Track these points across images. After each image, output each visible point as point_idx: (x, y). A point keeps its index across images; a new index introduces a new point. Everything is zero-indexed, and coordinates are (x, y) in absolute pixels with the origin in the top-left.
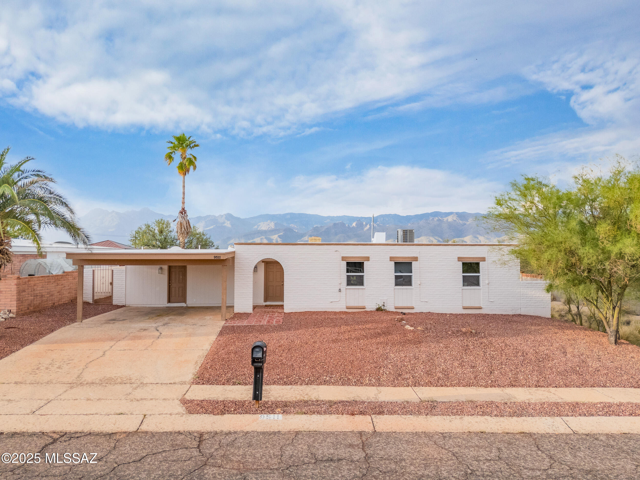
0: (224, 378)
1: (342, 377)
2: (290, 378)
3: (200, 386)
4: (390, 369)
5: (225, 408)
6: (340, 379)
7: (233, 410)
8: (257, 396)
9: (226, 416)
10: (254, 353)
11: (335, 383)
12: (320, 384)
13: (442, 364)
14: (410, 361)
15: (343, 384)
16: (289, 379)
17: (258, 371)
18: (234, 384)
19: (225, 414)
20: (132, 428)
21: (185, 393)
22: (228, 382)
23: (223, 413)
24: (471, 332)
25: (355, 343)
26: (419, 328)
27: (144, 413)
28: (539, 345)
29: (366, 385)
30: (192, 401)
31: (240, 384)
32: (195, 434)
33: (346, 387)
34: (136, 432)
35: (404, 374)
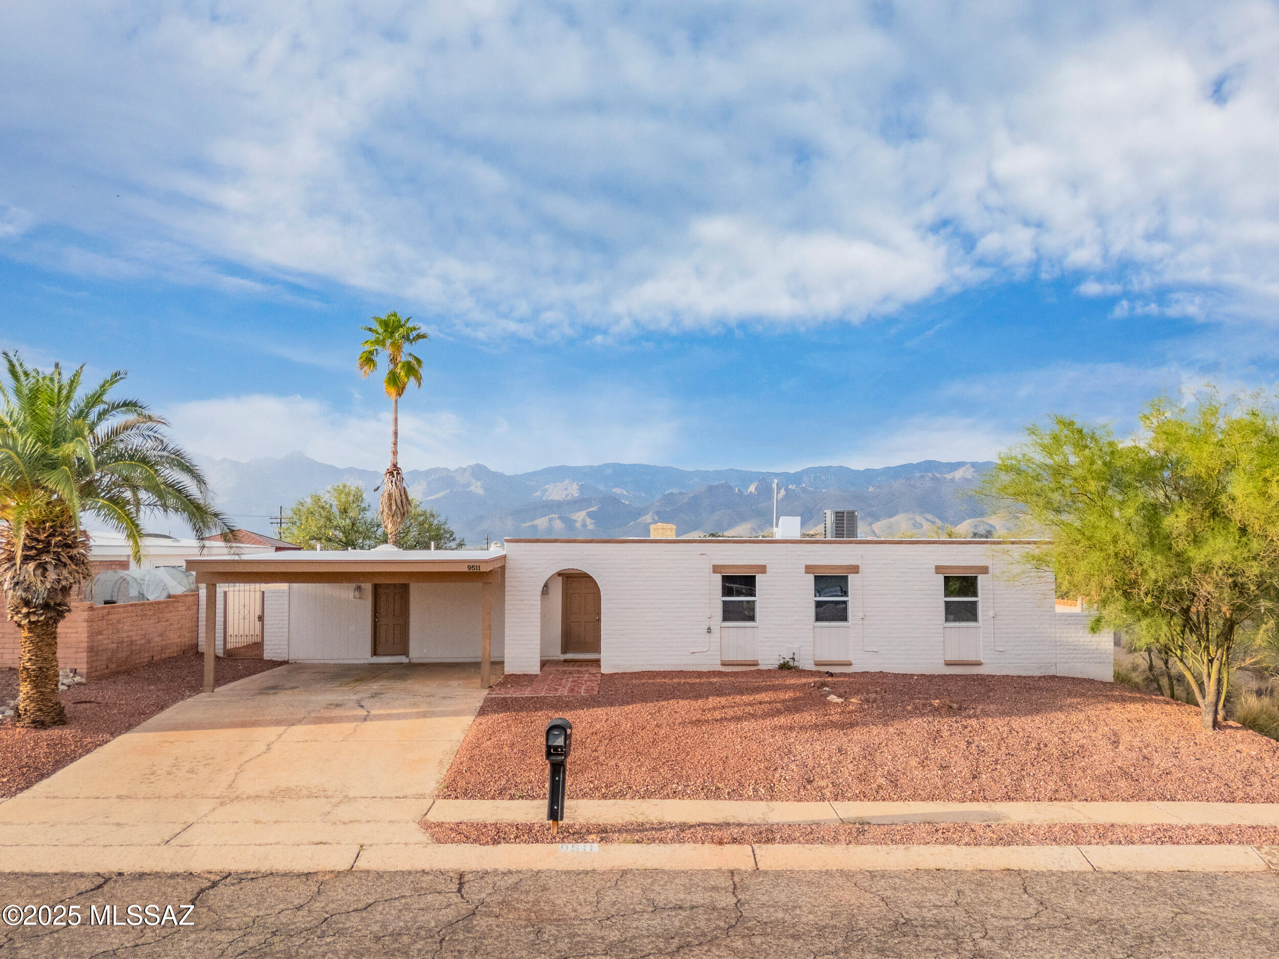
0: (493, 787)
1: (706, 784)
2: (612, 786)
3: (451, 801)
4: (793, 770)
5: (500, 834)
6: (702, 789)
7: (512, 836)
8: (555, 814)
9: (503, 846)
10: (551, 737)
11: (694, 795)
12: (667, 796)
13: (889, 763)
14: (830, 757)
15: (707, 798)
16: (611, 789)
17: (557, 769)
18: (512, 797)
19: (499, 843)
20: (343, 866)
21: (426, 812)
22: (501, 793)
23: (496, 842)
24: (951, 707)
25: (732, 728)
26: (853, 700)
27: (361, 842)
28: (1072, 729)
29: (749, 798)
30: (440, 825)
31: (523, 799)
32: (451, 874)
33: (713, 802)
34: (350, 871)
35: (817, 780)
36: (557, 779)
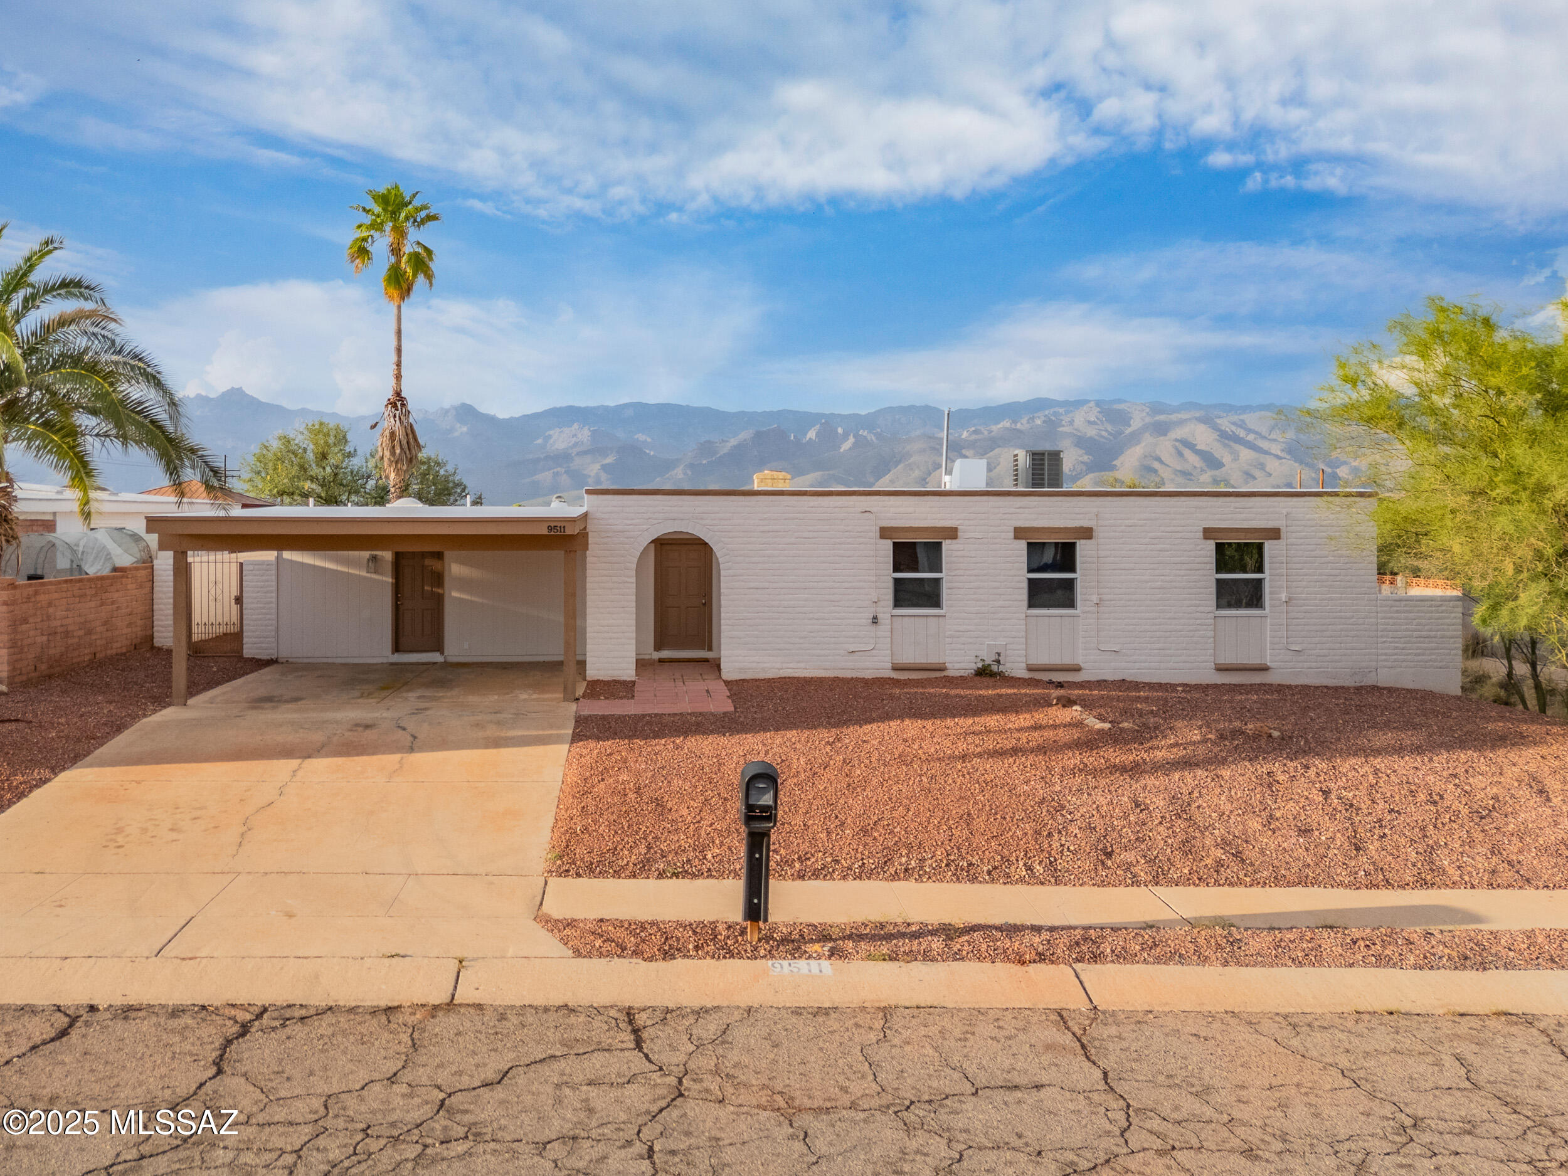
1: (952, 858)
3: (570, 879)
4: (1076, 836)
5: (671, 942)
6: (947, 865)
7: (691, 946)
8: (755, 910)
9: (680, 963)
10: (752, 792)
11: (936, 875)
12: (895, 877)
13: (1216, 825)
14: (1126, 816)
15: (958, 879)
17: (757, 842)
18: (661, 875)
19: (673, 957)
20: (439, 996)
21: (539, 899)
23: (667, 955)
25: (959, 767)
26: (1125, 725)
27: (459, 955)
28: (1467, 771)
29: (1022, 880)
30: (571, 924)
31: (677, 877)
32: (613, 1013)
33: (967, 888)
34: (451, 1006)
35: (1117, 851)
36: (757, 856)
